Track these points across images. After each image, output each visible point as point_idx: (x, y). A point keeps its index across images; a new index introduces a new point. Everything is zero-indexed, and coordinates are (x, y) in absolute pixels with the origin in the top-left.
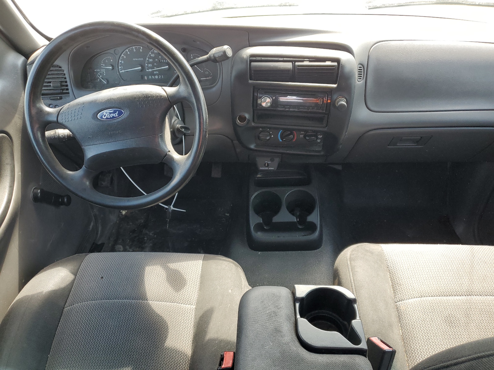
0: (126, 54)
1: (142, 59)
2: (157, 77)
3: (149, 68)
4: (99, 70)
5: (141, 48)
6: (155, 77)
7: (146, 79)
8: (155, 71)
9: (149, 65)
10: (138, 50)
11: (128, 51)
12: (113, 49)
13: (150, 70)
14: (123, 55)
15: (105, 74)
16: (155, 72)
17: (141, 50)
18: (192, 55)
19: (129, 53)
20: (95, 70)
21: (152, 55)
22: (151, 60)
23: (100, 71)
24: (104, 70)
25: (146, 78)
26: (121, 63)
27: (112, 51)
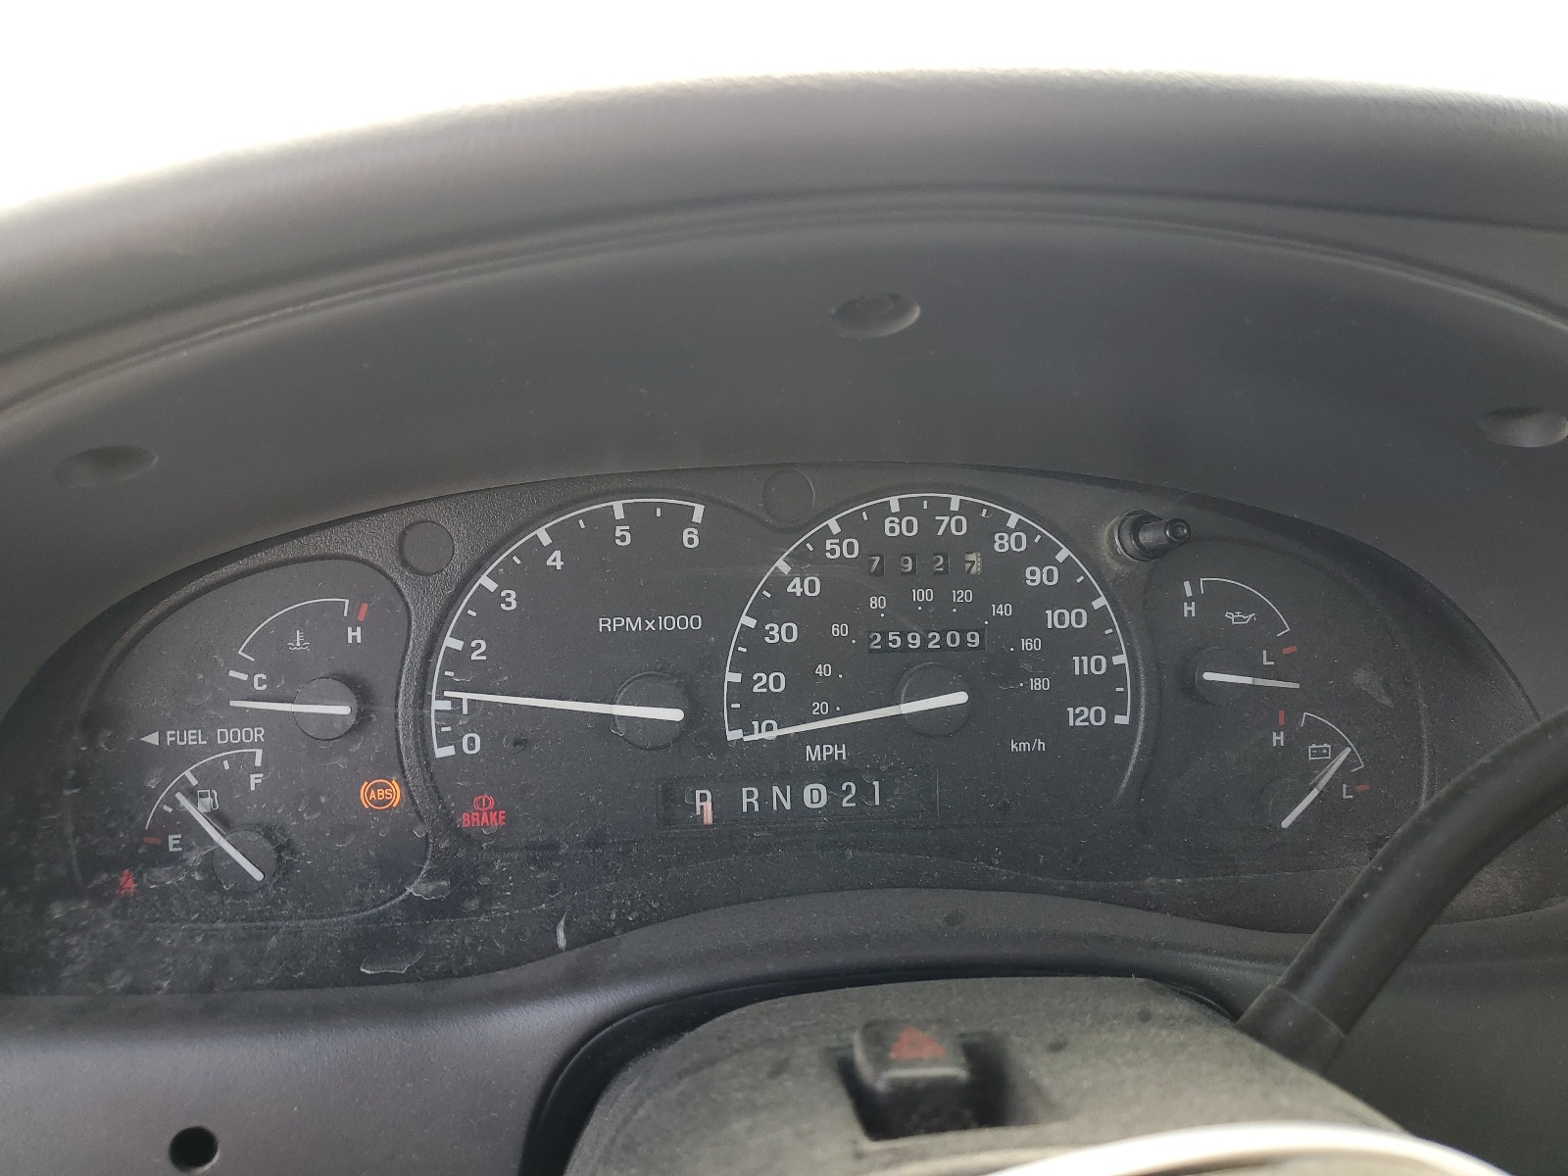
0: (528, 575)
1: (692, 622)
2: (815, 795)
3: (754, 708)
4: (192, 738)
5: (698, 517)
6: (797, 799)
7: (708, 819)
8: (815, 737)
9: (767, 682)
10: (655, 532)
11: (546, 540)
12: (389, 526)
13: (766, 732)
14: (491, 576)
15: (255, 780)
16: (814, 754)
17: (690, 538)
18: (1195, 587)
19: (556, 560)
20: (153, 739)
21: (796, 587)
22: (780, 633)
23: (213, 747)
24: (258, 734)
25: (706, 810)
26: (455, 659)
27: (372, 541)
